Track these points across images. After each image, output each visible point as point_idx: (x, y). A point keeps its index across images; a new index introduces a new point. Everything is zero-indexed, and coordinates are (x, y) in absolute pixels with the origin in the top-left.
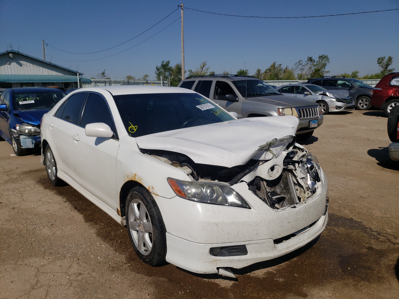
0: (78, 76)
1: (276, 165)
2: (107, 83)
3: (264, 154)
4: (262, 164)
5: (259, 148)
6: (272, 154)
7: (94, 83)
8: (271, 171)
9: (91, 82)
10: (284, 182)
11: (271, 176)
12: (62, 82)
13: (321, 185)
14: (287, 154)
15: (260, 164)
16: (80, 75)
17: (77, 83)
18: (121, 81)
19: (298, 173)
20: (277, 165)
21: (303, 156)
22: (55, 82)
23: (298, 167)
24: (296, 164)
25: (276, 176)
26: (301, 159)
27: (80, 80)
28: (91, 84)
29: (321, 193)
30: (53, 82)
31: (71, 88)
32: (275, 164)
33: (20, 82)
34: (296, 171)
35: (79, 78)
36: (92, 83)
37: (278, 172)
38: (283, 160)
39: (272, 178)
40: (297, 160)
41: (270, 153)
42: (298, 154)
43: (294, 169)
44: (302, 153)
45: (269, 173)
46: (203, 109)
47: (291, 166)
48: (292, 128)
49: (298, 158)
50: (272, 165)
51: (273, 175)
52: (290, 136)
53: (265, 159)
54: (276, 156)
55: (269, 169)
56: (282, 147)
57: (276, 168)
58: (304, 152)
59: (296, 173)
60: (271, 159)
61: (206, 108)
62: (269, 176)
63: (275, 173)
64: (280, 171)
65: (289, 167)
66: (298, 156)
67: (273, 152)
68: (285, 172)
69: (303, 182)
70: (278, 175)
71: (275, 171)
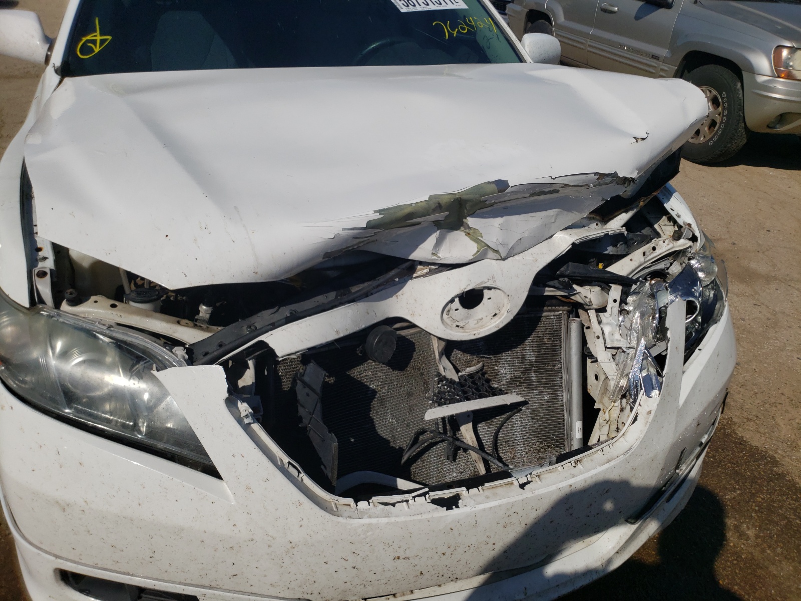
1: (489, 288)
3: (432, 240)
4: (424, 276)
5: (377, 216)
6: (476, 245)
8: (460, 307)
10: (540, 346)
11: (461, 324)
13: (653, 413)
14: (573, 244)
15: (419, 273)
19: (608, 324)
20: (495, 288)
21: (675, 255)
23: (615, 301)
24: (613, 286)
26: (661, 266)
29: (635, 447)
32: (482, 283)
34: (601, 314)
37: (495, 315)
38: (536, 272)
39: (464, 332)
40: (633, 268)
41: (467, 239)
42: (651, 245)
43: (595, 306)
44: (668, 245)
45: (453, 312)
46: (408, 6)
47: (592, 291)
48: (636, 139)
49: (642, 259)
50: (468, 285)
51: (472, 323)
52: (602, 176)
53: (436, 258)
54: (497, 251)
55: (455, 297)
56: (557, 215)
57: (490, 298)
58: (682, 241)
59: (600, 323)
60: (467, 262)
61: (426, 6)
62: (451, 325)
63: (480, 317)
64: (506, 313)
65: (577, 293)
66: (647, 253)
67: (482, 237)
68: (558, 311)
69: (613, 364)
70: (495, 324)
71: (480, 311)
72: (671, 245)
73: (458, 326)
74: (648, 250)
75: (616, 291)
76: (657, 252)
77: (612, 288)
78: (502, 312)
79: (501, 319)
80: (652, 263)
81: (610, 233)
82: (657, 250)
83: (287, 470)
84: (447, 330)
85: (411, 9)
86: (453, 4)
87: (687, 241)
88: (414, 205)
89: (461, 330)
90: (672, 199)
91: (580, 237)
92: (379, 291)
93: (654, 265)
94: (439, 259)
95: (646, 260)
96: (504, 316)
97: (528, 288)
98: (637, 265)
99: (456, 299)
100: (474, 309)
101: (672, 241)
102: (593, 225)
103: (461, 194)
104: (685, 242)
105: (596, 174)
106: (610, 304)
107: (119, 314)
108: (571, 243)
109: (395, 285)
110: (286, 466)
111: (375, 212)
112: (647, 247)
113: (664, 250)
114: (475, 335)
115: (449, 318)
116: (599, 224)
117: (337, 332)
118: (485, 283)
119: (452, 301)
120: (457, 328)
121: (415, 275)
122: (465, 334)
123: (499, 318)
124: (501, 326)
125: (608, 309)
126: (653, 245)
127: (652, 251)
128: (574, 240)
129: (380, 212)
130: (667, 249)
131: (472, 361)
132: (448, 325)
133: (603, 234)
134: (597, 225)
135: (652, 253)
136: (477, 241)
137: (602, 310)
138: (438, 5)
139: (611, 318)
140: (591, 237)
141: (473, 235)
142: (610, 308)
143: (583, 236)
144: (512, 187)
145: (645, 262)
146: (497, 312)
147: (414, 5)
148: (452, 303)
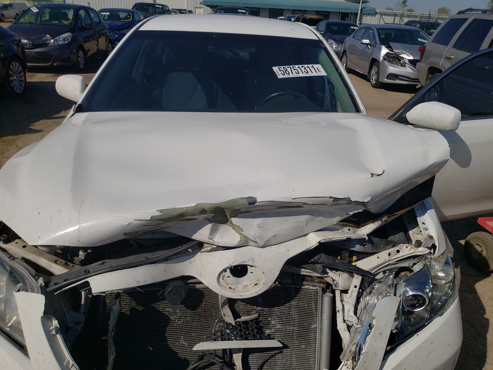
0: (361, 3)
1: (251, 266)
2: (398, 17)
3: (206, 229)
4: (208, 251)
5: (158, 214)
6: (239, 236)
7: (380, 15)
8: (231, 276)
9: (376, 13)
11: (232, 287)
12: (338, 11)
14: (320, 242)
15: (205, 249)
16: (364, 2)
17: (357, 14)
18: (418, 15)
19: (347, 302)
20: (254, 266)
21: (419, 258)
22: (331, 11)
23: (356, 287)
24: (356, 275)
25: (247, 291)
26: (405, 264)
27: (361, 10)
28: (375, 16)
30: (328, 11)
31: (348, 21)
32: (244, 261)
33: (291, 8)
34: (344, 295)
35: (362, 6)
36: (377, 15)
37: (256, 284)
38: (287, 259)
39: (234, 293)
40: (379, 263)
41: (234, 231)
42: (396, 248)
43: (340, 288)
44: (410, 250)
45: (226, 278)
46: (284, 74)
47: (340, 276)
48: (372, 175)
49: (387, 258)
50: (234, 262)
51: (240, 287)
52: (336, 199)
53: (212, 241)
54: (256, 242)
55: (227, 268)
56: (308, 222)
57: (252, 273)
58: (421, 249)
59: (342, 301)
60: (234, 246)
61: (297, 74)
62: (225, 287)
63: (246, 284)
64: (262, 284)
65: (328, 277)
66: (392, 254)
67: (243, 231)
68: (316, 287)
69: (348, 333)
70: (255, 291)
71: (245, 280)
72: (412, 251)
73: (230, 288)
74: (393, 252)
75: (357, 280)
76: (400, 254)
77: (354, 277)
78: (261, 283)
79: (259, 288)
80: (397, 261)
81: (352, 237)
82: (400, 253)
83: (70, 369)
84: (222, 290)
85: (286, 76)
86: (317, 72)
87: (426, 249)
88: (185, 208)
89: (233, 291)
90: (426, 214)
91: (325, 239)
92: (177, 258)
93: (399, 263)
94: (214, 242)
95: (390, 259)
96: (261, 286)
97: (280, 270)
98: (382, 262)
99: (227, 270)
100: (242, 278)
101: (413, 248)
102: (346, 229)
103: (219, 204)
104: (424, 250)
105: (331, 197)
106: (352, 288)
107: (24, 252)
108: (318, 241)
109: (189, 255)
110: (70, 366)
111: (157, 211)
112: (393, 250)
113: (406, 254)
114: (241, 296)
115: (223, 282)
116: (351, 228)
117: (138, 282)
118: (247, 262)
119: (225, 270)
120: (230, 289)
121: (202, 250)
122: (234, 294)
123: (258, 288)
124: (260, 293)
125: (350, 292)
126: (398, 249)
127: (396, 253)
128: (320, 240)
129: (161, 211)
130: (409, 253)
131: (252, 312)
132: (223, 286)
133: (345, 238)
134: (349, 230)
135: (396, 254)
136: (240, 234)
137: (345, 291)
138: (306, 74)
139: (350, 299)
140: (333, 239)
141: (238, 229)
142: (351, 292)
143: (328, 238)
144: (259, 202)
145: (389, 261)
146: (257, 283)
147: (289, 74)
148: (225, 272)
